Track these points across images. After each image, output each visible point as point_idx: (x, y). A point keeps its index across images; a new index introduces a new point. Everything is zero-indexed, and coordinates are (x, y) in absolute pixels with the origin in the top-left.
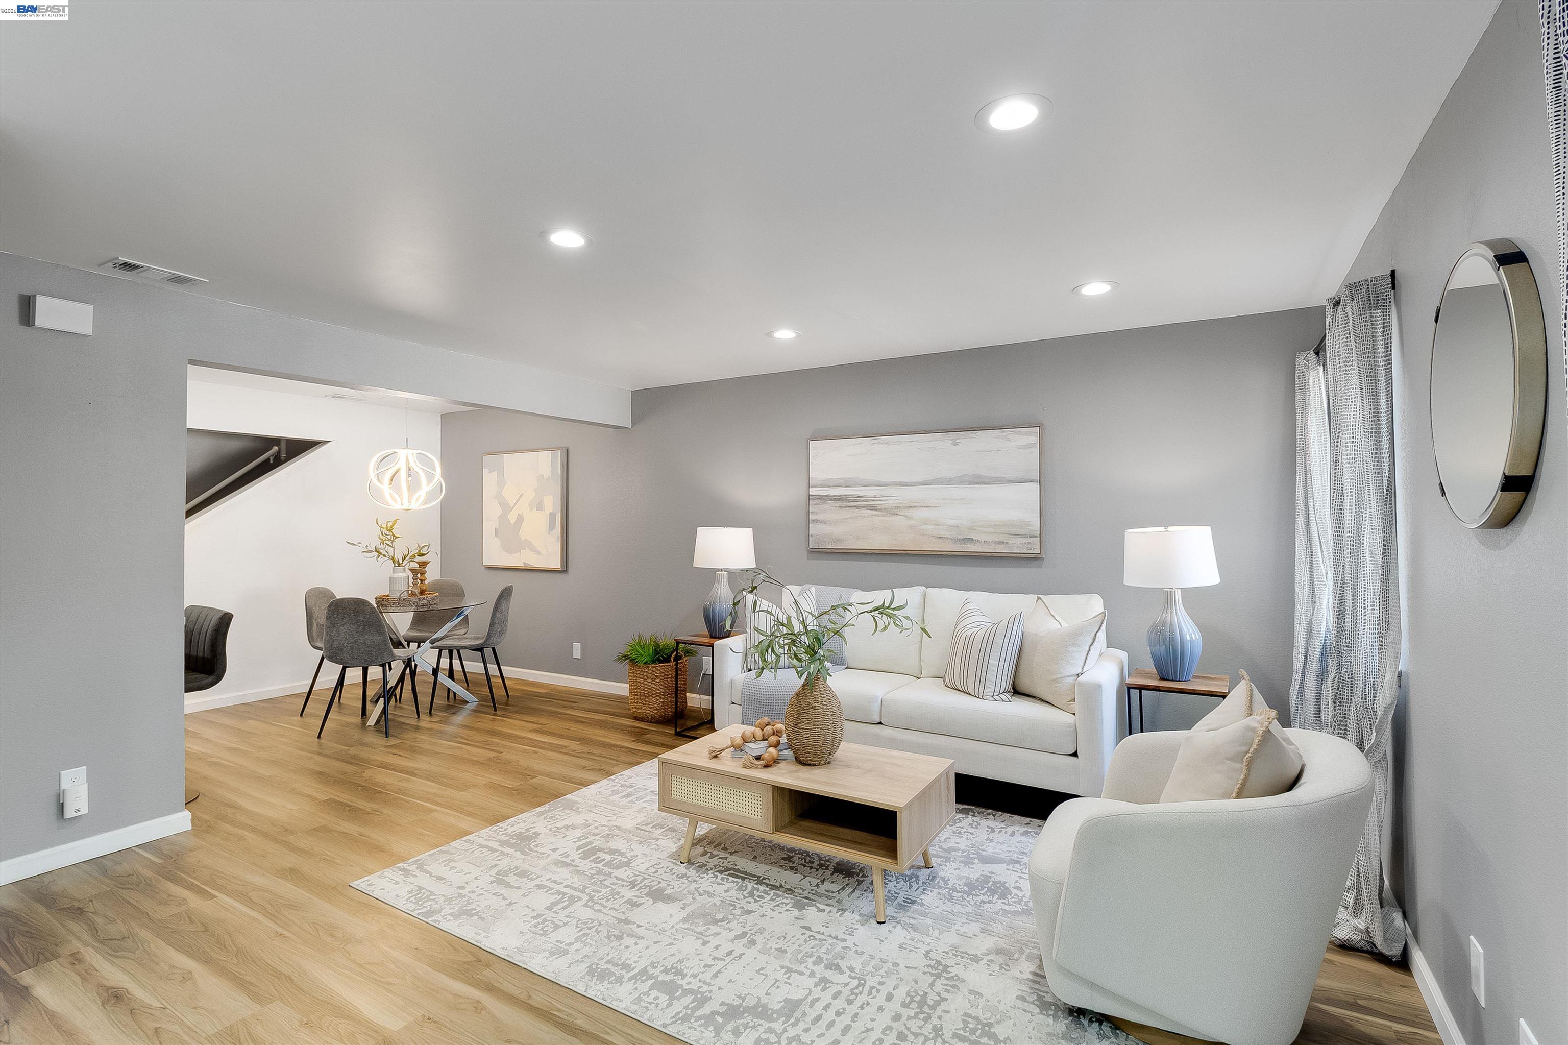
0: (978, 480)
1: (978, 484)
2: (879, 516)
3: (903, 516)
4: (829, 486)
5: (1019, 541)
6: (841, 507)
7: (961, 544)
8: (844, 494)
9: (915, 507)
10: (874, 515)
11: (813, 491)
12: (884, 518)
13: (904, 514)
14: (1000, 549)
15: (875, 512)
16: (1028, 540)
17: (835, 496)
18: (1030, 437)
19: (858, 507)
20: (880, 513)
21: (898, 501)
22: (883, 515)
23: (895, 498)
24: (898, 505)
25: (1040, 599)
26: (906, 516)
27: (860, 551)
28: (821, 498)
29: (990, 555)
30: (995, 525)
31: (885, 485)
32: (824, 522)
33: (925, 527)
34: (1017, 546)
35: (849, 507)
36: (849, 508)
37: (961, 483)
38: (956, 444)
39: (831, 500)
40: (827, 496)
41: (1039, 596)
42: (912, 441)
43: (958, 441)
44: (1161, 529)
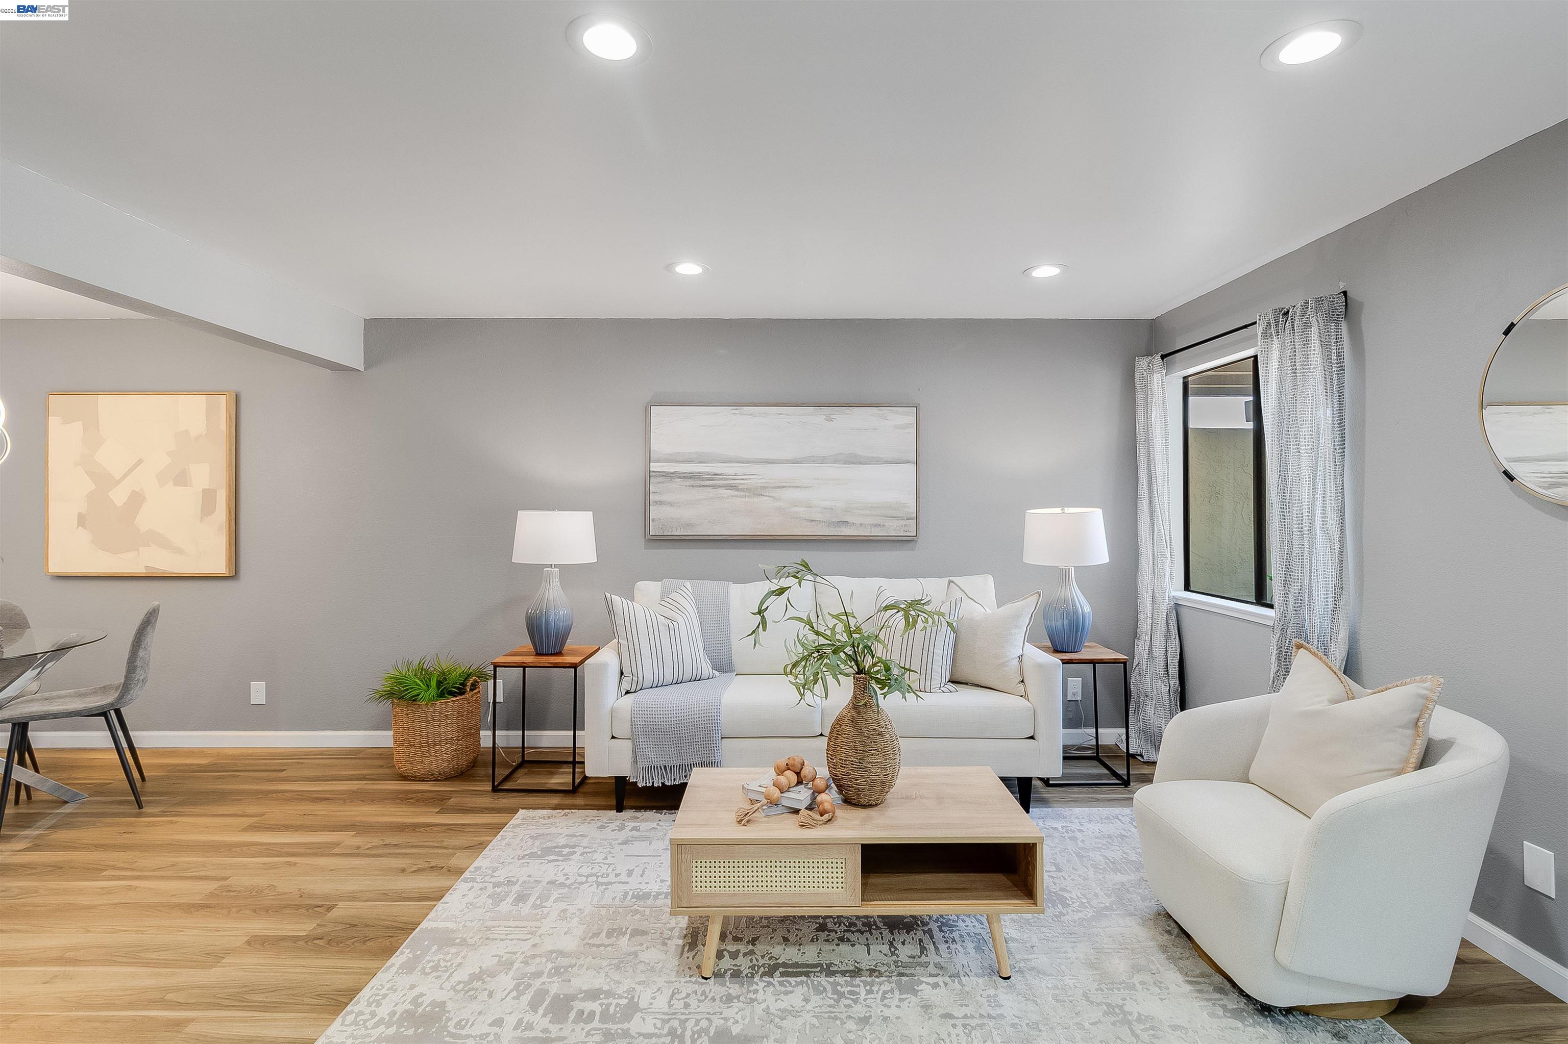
0: (853, 460)
1: (853, 463)
2: (740, 496)
3: (769, 496)
4: (677, 462)
5: (896, 523)
6: (693, 486)
8: (697, 471)
9: (784, 487)
10: (734, 496)
11: (655, 467)
12: (747, 499)
13: (770, 494)
14: (877, 532)
15: (736, 493)
16: (904, 522)
17: (685, 473)
18: (904, 418)
19: (713, 486)
20: (742, 493)
21: (764, 481)
22: (745, 496)
23: (761, 477)
24: (764, 485)
25: (952, 582)
26: (773, 497)
27: (716, 538)
28: (665, 475)
29: (866, 538)
30: (871, 507)
31: (748, 462)
32: (671, 504)
33: (796, 509)
34: (894, 529)
35: (703, 486)
36: (702, 488)
37: (837, 461)
38: (830, 420)
39: (680, 477)
40: (674, 473)
41: (951, 578)
42: (780, 414)
43: (832, 416)
44: (1058, 510)
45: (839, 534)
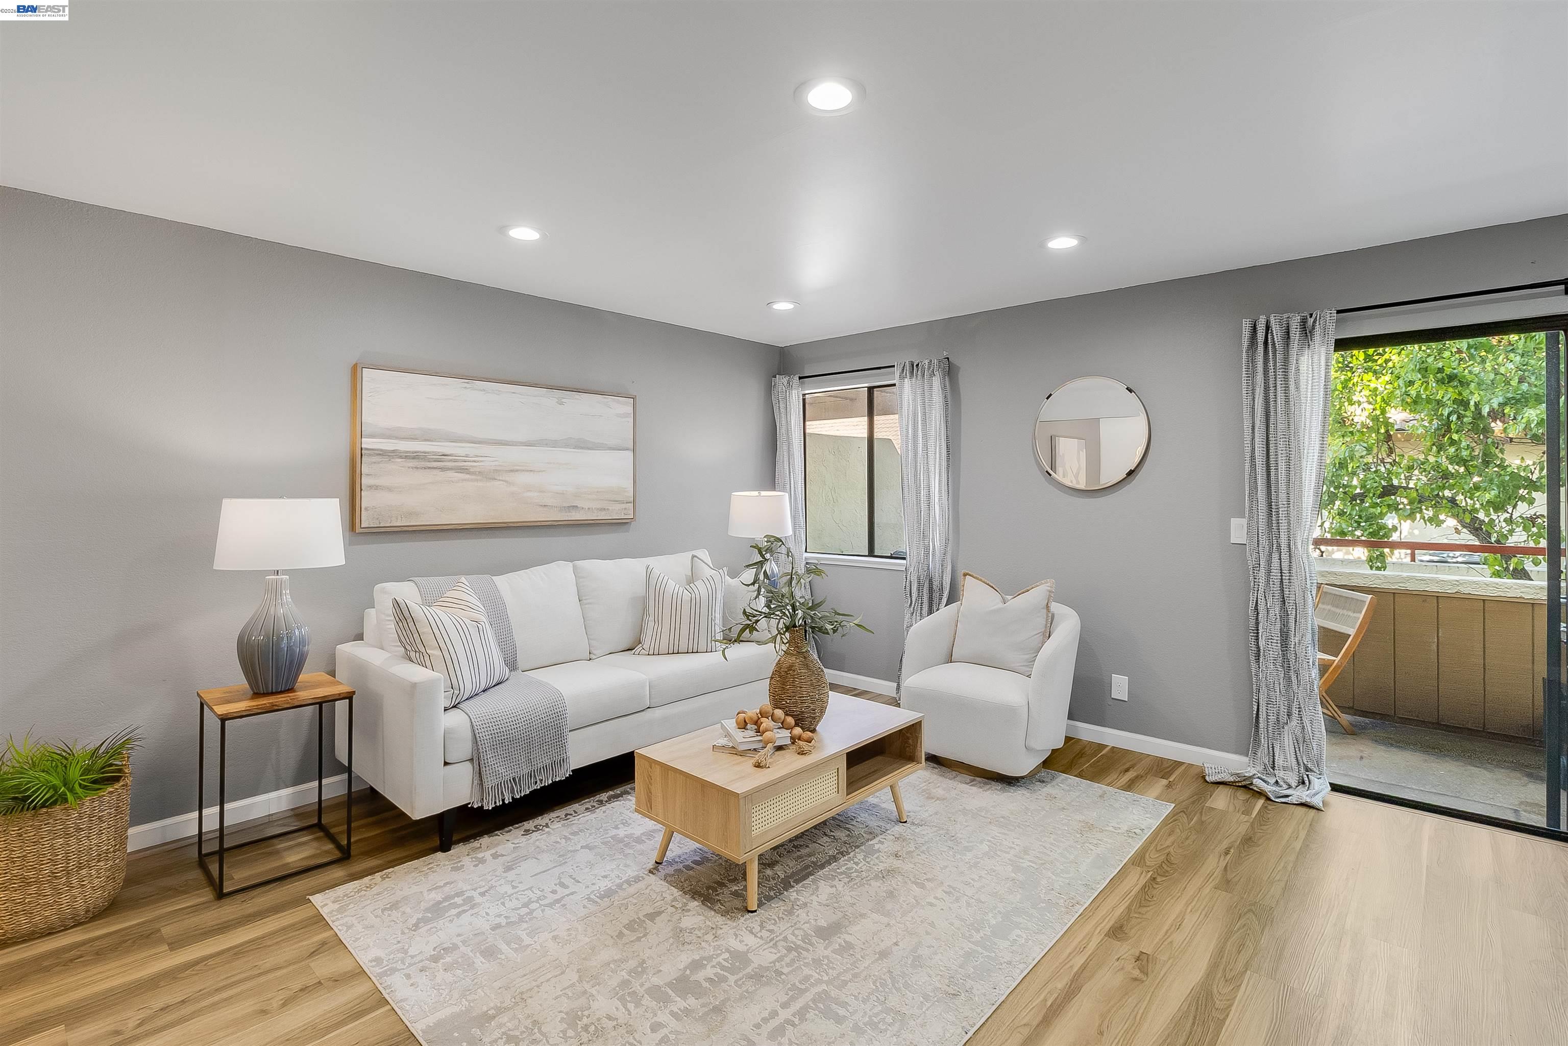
0: (582, 445)
1: (582, 448)
2: (472, 480)
3: (502, 480)
4: (397, 438)
5: (618, 507)
6: (417, 468)
7: (566, 512)
8: (422, 450)
9: (517, 471)
10: (465, 480)
11: (367, 443)
12: (480, 484)
13: (504, 479)
14: (602, 516)
15: (467, 476)
16: (624, 506)
17: (407, 452)
18: (624, 407)
19: (442, 469)
20: (474, 477)
21: (496, 463)
22: (477, 480)
23: (494, 459)
24: (497, 468)
26: (507, 482)
27: (445, 527)
28: (382, 453)
29: (593, 522)
30: (598, 492)
31: (480, 442)
32: (389, 489)
33: (529, 494)
34: (616, 512)
35: (429, 468)
36: (428, 470)
37: (567, 446)
38: (561, 404)
39: (401, 457)
40: (394, 451)
42: (514, 393)
43: (564, 400)
44: (756, 493)
45: (570, 519)
